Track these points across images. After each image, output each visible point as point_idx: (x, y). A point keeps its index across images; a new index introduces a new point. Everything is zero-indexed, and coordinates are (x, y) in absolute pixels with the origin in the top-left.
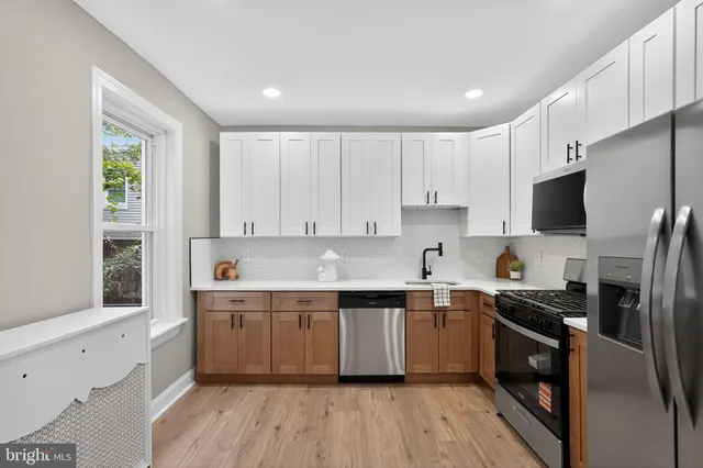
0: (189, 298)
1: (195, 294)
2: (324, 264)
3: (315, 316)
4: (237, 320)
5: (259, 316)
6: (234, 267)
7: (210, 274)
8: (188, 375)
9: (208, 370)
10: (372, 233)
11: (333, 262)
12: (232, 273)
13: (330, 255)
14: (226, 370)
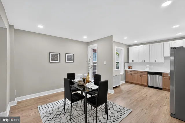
0: (124, 70)
1: (125, 70)
2: (147, 67)
3: (143, 75)
4: (131, 74)
5: (134, 74)
6: (131, 67)
7: (127, 68)
8: (124, 81)
9: (127, 81)
10: (156, 62)
11: (148, 67)
12: (131, 68)
13: (148, 66)
14: (129, 81)
